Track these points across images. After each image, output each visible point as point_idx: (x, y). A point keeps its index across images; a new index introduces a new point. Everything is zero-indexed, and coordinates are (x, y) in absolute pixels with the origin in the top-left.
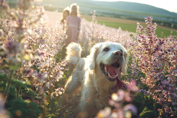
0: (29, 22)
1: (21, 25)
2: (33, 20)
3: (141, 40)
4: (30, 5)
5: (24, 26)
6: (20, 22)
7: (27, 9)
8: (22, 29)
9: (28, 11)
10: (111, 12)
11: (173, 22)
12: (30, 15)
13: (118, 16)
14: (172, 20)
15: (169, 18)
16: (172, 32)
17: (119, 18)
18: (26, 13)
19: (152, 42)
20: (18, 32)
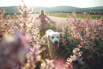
0: (28, 22)
1: (25, 24)
2: (29, 21)
3: (71, 21)
4: (27, 16)
5: (26, 25)
6: (25, 23)
7: (26, 17)
8: (26, 26)
9: (27, 18)
10: (56, 11)
11: (79, 12)
12: (28, 19)
13: (58, 12)
14: (79, 11)
15: (77, 10)
16: (80, 16)
17: (59, 13)
18: (26, 19)
19: (76, 21)
20: (24, 28)
